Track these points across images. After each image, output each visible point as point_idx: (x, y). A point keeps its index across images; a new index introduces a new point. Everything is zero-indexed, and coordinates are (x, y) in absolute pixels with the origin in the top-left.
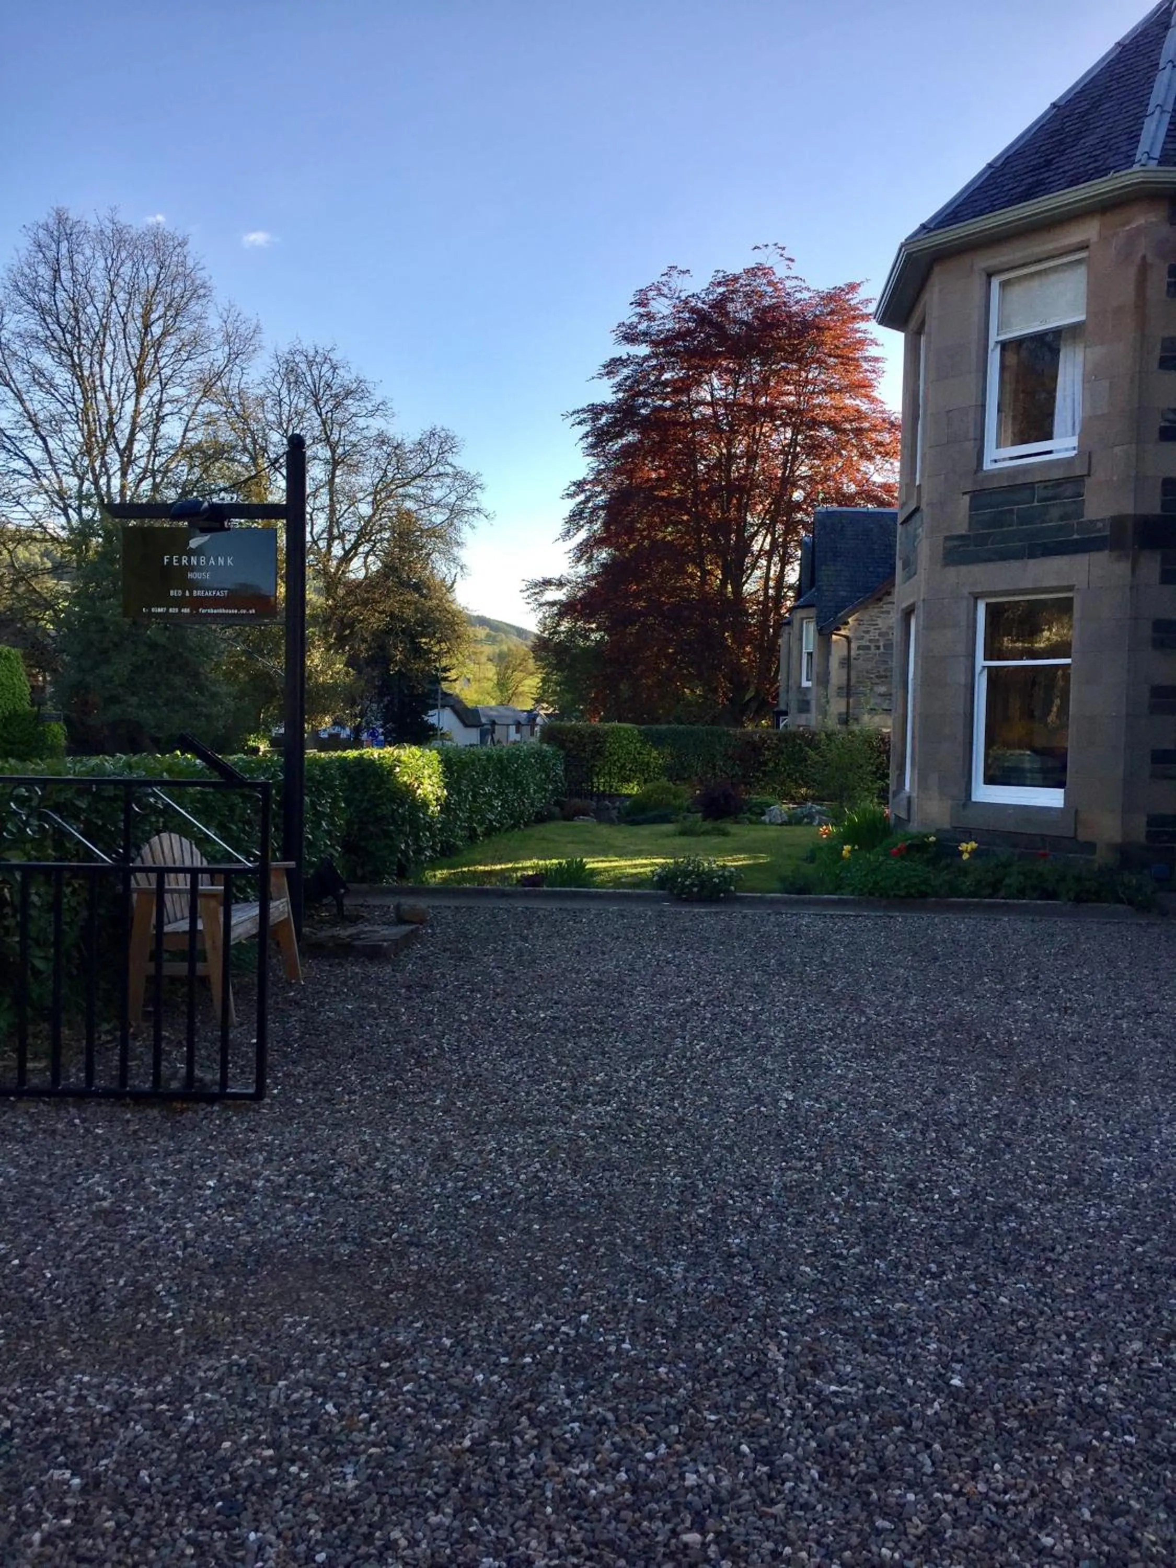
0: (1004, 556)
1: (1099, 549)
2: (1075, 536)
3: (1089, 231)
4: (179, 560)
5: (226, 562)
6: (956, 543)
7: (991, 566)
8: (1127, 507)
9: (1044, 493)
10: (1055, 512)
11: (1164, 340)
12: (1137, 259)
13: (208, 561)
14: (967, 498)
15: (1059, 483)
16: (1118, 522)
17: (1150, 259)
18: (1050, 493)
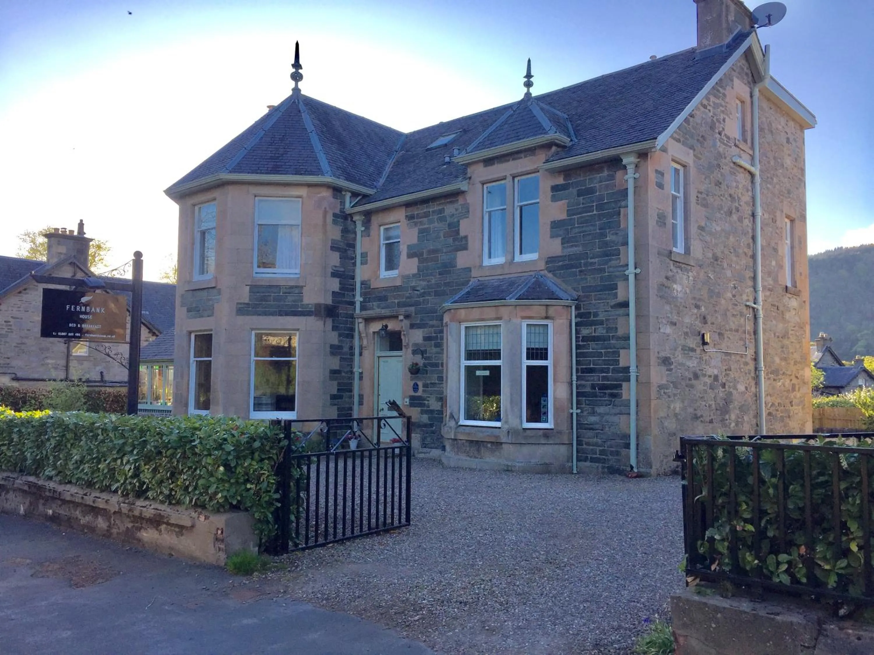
0: (265, 314)
1: (310, 315)
2: (300, 309)
3: (303, 192)
4: (75, 308)
5: (100, 311)
6: (242, 306)
7: (261, 317)
8: (322, 301)
9: (285, 290)
10: (290, 298)
11: (332, 240)
12: (323, 208)
13: (91, 309)
14: (248, 287)
15: (292, 287)
16: (318, 306)
17: (328, 209)
18: (288, 291)
